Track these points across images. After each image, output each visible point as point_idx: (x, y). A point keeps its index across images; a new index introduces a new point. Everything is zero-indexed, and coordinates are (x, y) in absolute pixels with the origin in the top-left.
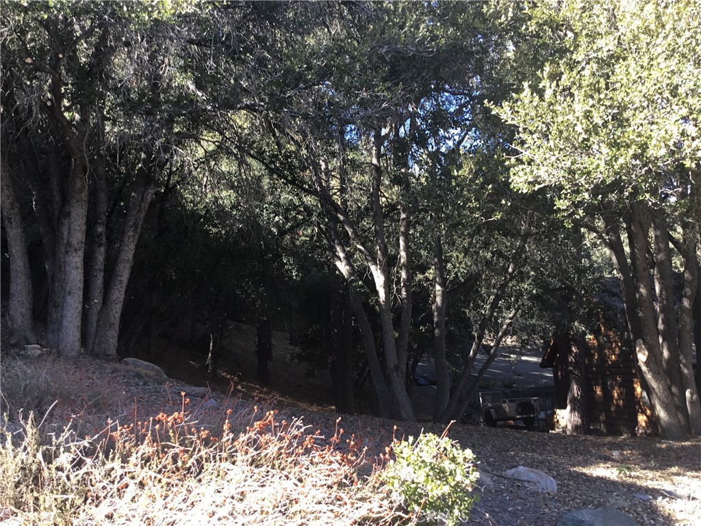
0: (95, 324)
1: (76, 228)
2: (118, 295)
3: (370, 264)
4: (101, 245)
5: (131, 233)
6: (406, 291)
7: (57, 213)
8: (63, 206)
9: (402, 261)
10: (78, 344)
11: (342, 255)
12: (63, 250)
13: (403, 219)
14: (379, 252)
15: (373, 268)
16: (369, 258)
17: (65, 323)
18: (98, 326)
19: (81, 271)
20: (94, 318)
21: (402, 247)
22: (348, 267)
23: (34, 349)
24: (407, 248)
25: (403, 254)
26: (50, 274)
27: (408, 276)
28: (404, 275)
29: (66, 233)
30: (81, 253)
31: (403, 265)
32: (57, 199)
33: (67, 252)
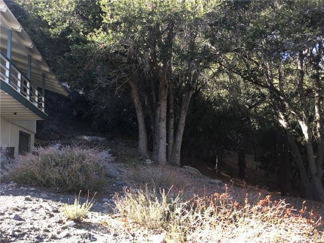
0: (171, 151)
1: (162, 111)
2: (180, 139)
3: (299, 121)
4: (172, 118)
5: (184, 112)
6: (320, 134)
7: (155, 105)
8: (157, 102)
9: (317, 118)
10: (165, 159)
11: (282, 117)
12: (158, 121)
13: (317, 97)
14: (304, 114)
15: (301, 123)
16: (298, 118)
17: (160, 151)
18: (172, 152)
19: (165, 129)
20: (170, 149)
21: (316, 111)
22: (286, 123)
23: (149, 161)
24: (320, 111)
25: (317, 115)
26: (153, 131)
27: (321, 126)
28: (318, 125)
29: (159, 113)
30: (165, 121)
31: (318, 120)
32: (155, 99)
33: (160, 121)
